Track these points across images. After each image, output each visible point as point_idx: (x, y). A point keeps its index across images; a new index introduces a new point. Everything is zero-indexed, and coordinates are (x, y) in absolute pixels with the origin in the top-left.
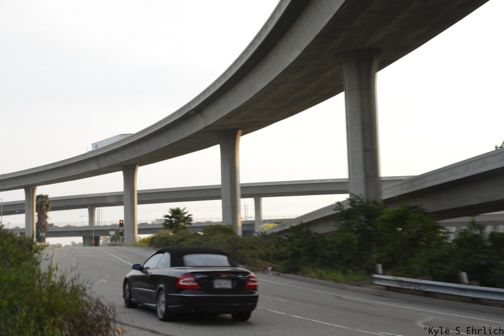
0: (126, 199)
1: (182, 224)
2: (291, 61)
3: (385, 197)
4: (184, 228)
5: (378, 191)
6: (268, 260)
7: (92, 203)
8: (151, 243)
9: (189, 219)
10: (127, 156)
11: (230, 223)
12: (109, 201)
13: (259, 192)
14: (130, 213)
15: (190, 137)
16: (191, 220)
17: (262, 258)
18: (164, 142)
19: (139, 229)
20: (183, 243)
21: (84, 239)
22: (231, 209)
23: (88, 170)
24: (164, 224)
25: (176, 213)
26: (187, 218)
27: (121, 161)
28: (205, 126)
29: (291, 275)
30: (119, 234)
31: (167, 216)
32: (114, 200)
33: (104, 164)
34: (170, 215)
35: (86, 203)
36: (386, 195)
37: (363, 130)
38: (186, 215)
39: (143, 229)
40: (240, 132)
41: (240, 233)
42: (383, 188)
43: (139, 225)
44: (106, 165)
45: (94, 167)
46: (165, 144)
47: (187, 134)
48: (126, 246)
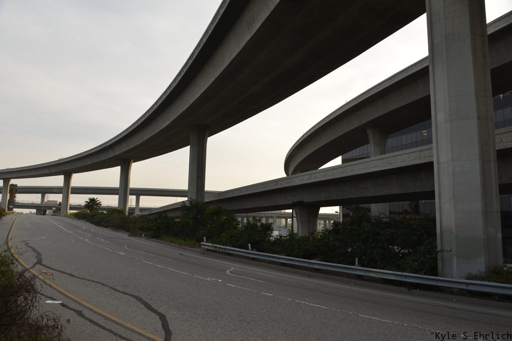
0: (64, 191)
1: (95, 207)
2: (164, 127)
3: (205, 201)
4: (96, 209)
5: (203, 198)
6: (142, 230)
7: (44, 191)
8: (76, 216)
9: (99, 204)
10: (67, 168)
11: (122, 208)
12: (54, 191)
13: (139, 193)
14: (66, 198)
15: (104, 161)
16: (101, 205)
17: (139, 229)
18: (89, 162)
19: (70, 208)
20: (94, 217)
21: (37, 210)
22: (124, 200)
23: (44, 173)
24: (85, 206)
25: (92, 200)
26: (98, 204)
27: (63, 170)
28: (113, 155)
29: (155, 239)
30: (58, 209)
31: (87, 202)
32: (57, 191)
33: (53, 170)
34: (89, 201)
35: (40, 190)
36: (207, 200)
37: (198, 166)
38: (98, 202)
39: (72, 208)
40: (132, 161)
41: (127, 214)
42: (205, 196)
43: (70, 205)
44: (55, 171)
45: (47, 171)
46: (90, 163)
47: (103, 159)
48: (62, 216)
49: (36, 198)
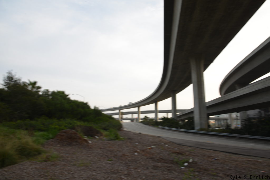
1: (147, 119)
11: (156, 118)
21: (131, 121)
24: (144, 118)
27: (137, 106)
32: (136, 113)
35: (131, 113)
38: (147, 116)
40: (158, 101)
43: (140, 118)
46: (145, 103)
49: (129, 116)
